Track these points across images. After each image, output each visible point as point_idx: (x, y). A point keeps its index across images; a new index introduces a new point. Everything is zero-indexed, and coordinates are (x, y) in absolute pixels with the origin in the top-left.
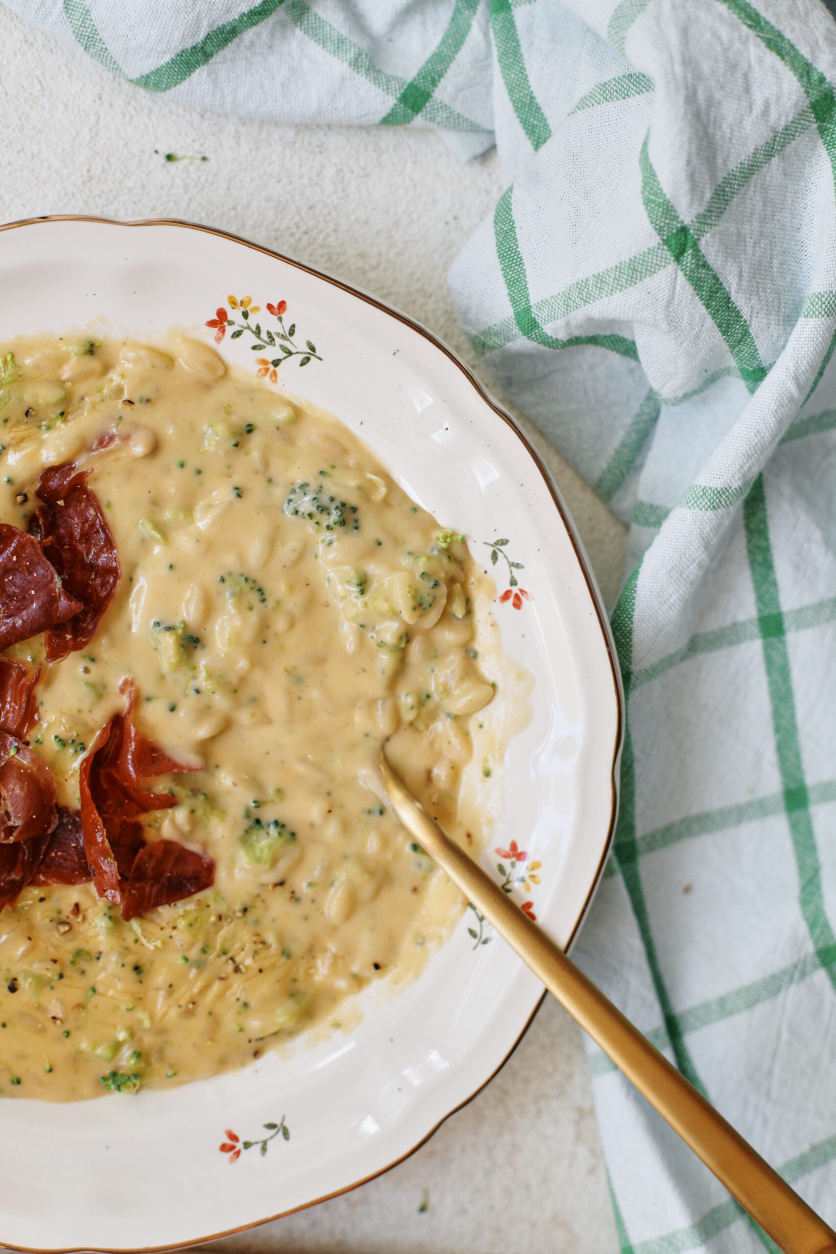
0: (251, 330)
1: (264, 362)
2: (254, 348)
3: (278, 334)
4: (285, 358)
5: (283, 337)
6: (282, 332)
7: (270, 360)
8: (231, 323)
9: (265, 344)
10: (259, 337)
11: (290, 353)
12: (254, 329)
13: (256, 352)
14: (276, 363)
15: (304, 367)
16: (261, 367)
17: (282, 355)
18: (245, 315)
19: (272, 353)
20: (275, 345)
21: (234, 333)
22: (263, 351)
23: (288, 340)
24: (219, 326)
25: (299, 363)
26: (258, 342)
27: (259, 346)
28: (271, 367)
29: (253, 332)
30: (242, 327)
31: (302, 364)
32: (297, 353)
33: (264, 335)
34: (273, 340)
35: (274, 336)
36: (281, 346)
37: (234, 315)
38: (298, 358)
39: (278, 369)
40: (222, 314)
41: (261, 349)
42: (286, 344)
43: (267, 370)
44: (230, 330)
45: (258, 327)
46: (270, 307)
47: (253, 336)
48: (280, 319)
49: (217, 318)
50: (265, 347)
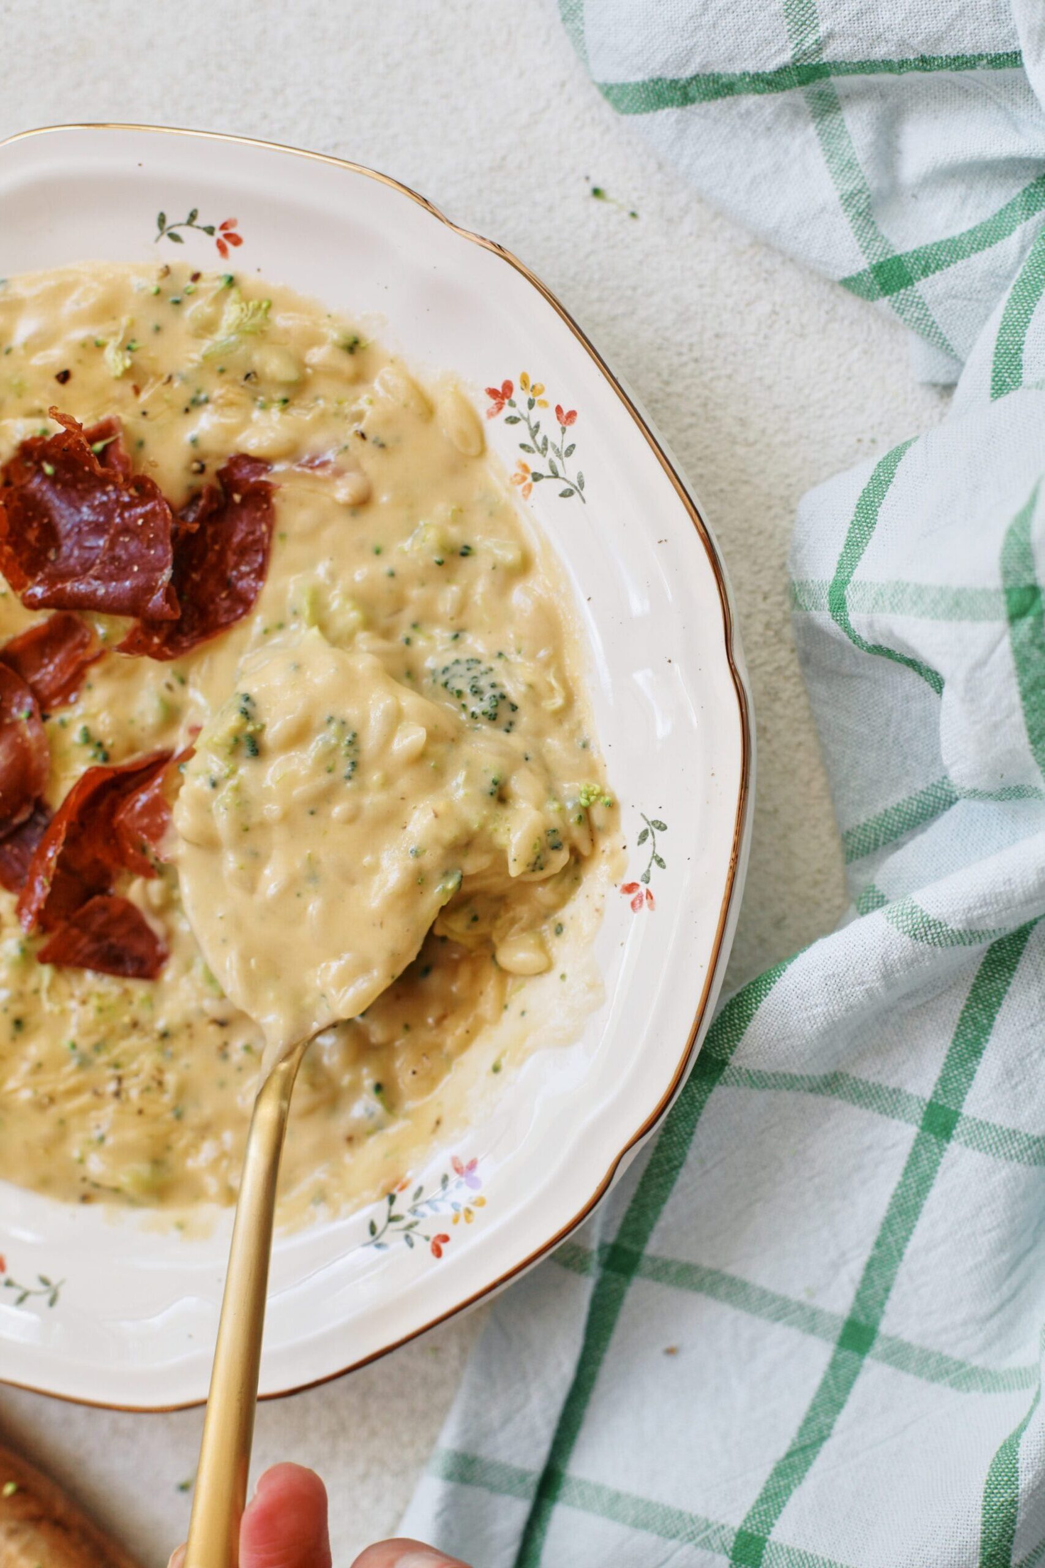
0: (529, 424)
1: (525, 468)
2: (523, 446)
3: (554, 446)
4: (549, 477)
5: (558, 453)
6: (559, 446)
7: (532, 470)
8: (512, 404)
9: (535, 449)
10: (533, 437)
11: (556, 475)
12: (533, 425)
13: (522, 451)
14: (537, 477)
15: (563, 499)
16: (519, 471)
17: (547, 472)
18: (531, 404)
19: (538, 463)
20: (545, 456)
21: (510, 417)
22: (530, 455)
23: (561, 459)
24: (498, 400)
25: (560, 492)
26: (529, 442)
27: (529, 447)
28: (530, 479)
29: (530, 429)
30: (522, 415)
31: (563, 495)
32: (564, 479)
33: (539, 438)
34: (546, 449)
35: (549, 446)
36: (551, 462)
37: (520, 396)
38: (561, 486)
39: (535, 484)
40: (508, 387)
41: (528, 451)
42: (557, 462)
43: (524, 479)
44: (507, 411)
45: (537, 426)
46: (559, 409)
47: (527, 433)
48: (564, 430)
49: (500, 389)
50: (534, 452)
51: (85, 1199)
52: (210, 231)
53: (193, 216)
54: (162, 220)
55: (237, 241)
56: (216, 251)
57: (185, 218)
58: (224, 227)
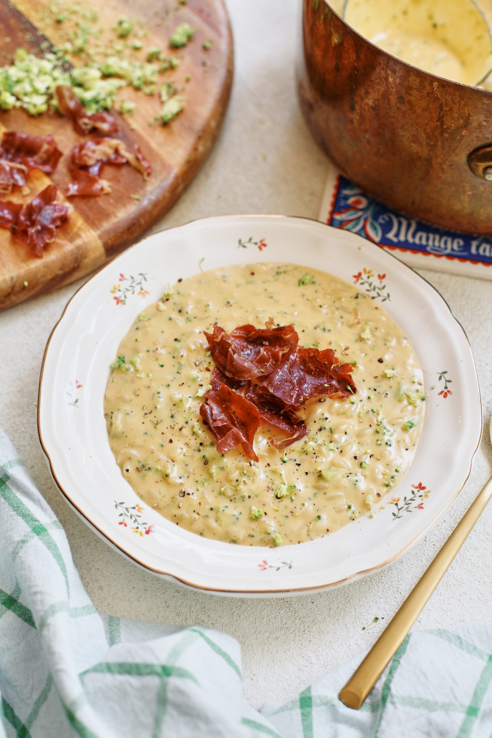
0: (414, 497)
1: (398, 500)
2: (405, 498)
3: (409, 506)
4: (398, 508)
5: (407, 508)
6: (409, 508)
7: (398, 503)
8: (418, 491)
9: (406, 502)
10: (410, 500)
11: (399, 510)
12: (414, 499)
13: (404, 498)
14: (396, 504)
15: (392, 514)
16: (396, 499)
17: (399, 507)
18: (420, 496)
19: (401, 504)
20: (404, 505)
21: (414, 492)
22: (403, 501)
23: (405, 510)
24: (419, 487)
25: (394, 512)
26: (407, 499)
27: (406, 500)
28: (395, 502)
29: (412, 498)
30: (416, 495)
31: (393, 514)
32: (399, 512)
33: (410, 502)
34: (407, 504)
35: (408, 505)
36: (403, 507)
37: (422, 492)
38: (396, 512)
39: (394, 505)
40: (424, 488)
41: (404, 500)
42: (404, 509)
43: (394, 501)
44: (416, 490)
45: (414, 500)
46: (422, 504)
47: (411, 498)
48: (416, 507)
49: (422, 486)
50: (405, 501)
51: (106, 415)
52: (446, 388)
53: (449, 381)
54: (445, 373)
55: (445, 396)
56: (440, 391)
57: (448, 379)
58: (448, 391)
